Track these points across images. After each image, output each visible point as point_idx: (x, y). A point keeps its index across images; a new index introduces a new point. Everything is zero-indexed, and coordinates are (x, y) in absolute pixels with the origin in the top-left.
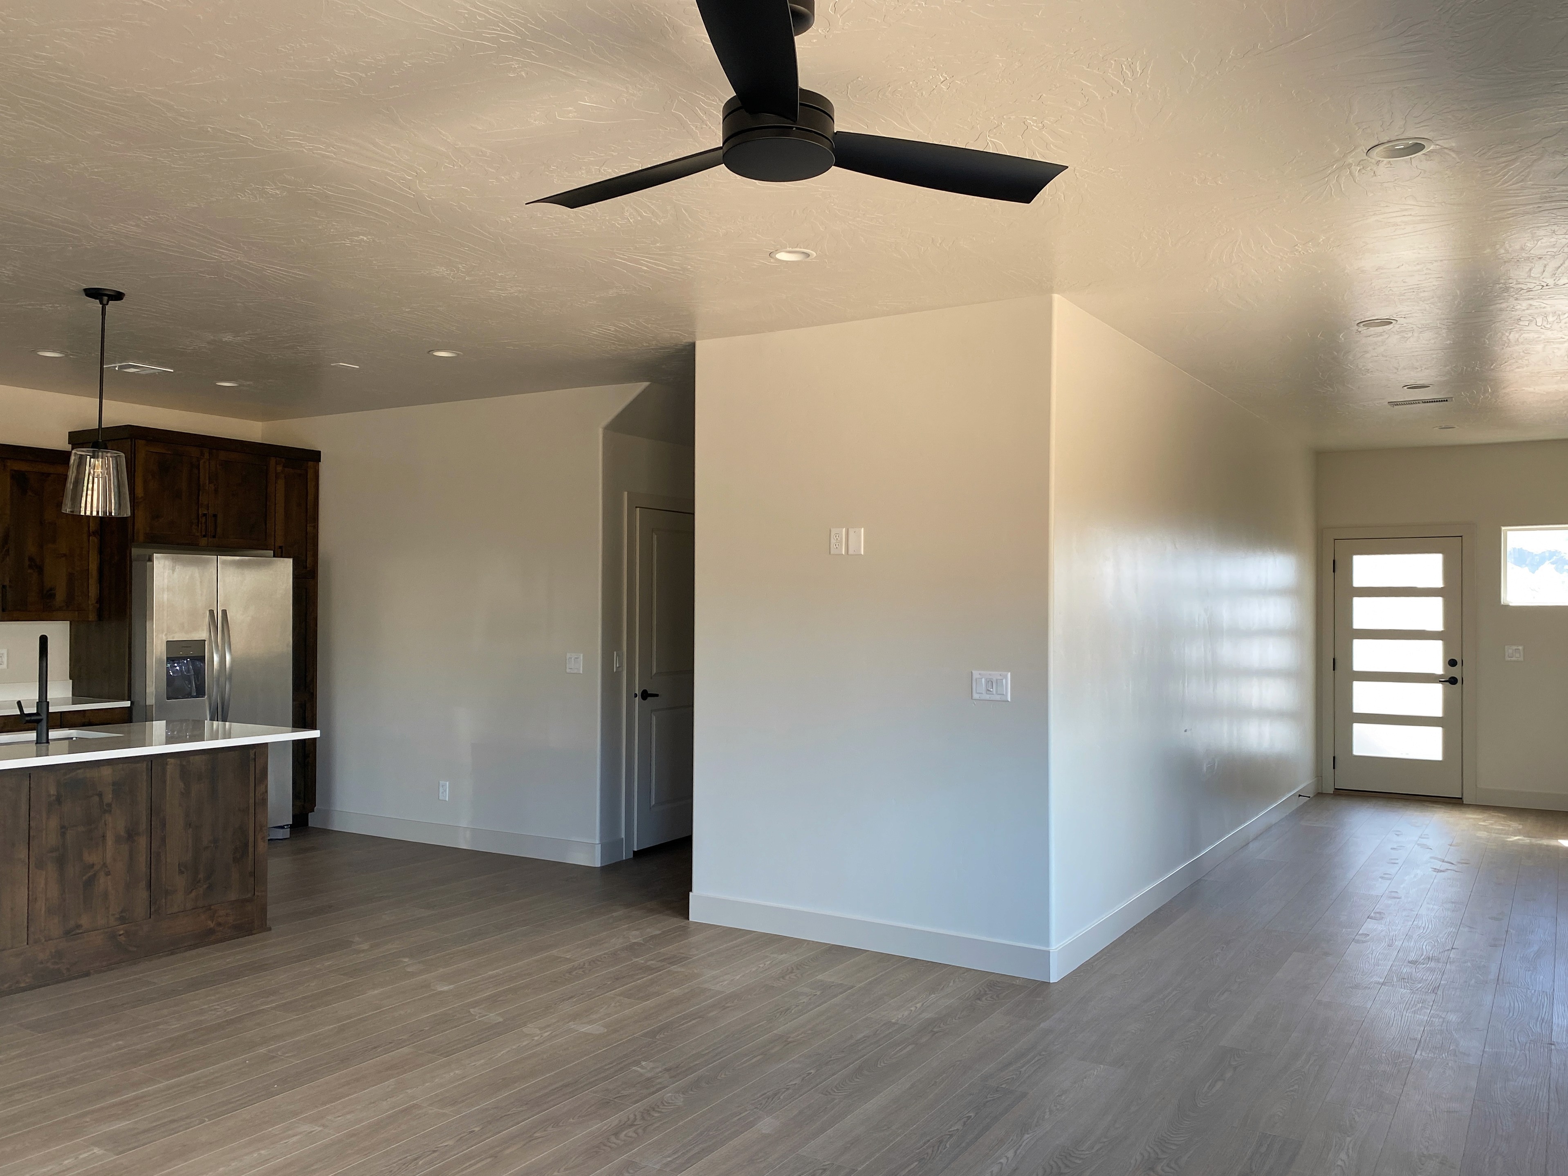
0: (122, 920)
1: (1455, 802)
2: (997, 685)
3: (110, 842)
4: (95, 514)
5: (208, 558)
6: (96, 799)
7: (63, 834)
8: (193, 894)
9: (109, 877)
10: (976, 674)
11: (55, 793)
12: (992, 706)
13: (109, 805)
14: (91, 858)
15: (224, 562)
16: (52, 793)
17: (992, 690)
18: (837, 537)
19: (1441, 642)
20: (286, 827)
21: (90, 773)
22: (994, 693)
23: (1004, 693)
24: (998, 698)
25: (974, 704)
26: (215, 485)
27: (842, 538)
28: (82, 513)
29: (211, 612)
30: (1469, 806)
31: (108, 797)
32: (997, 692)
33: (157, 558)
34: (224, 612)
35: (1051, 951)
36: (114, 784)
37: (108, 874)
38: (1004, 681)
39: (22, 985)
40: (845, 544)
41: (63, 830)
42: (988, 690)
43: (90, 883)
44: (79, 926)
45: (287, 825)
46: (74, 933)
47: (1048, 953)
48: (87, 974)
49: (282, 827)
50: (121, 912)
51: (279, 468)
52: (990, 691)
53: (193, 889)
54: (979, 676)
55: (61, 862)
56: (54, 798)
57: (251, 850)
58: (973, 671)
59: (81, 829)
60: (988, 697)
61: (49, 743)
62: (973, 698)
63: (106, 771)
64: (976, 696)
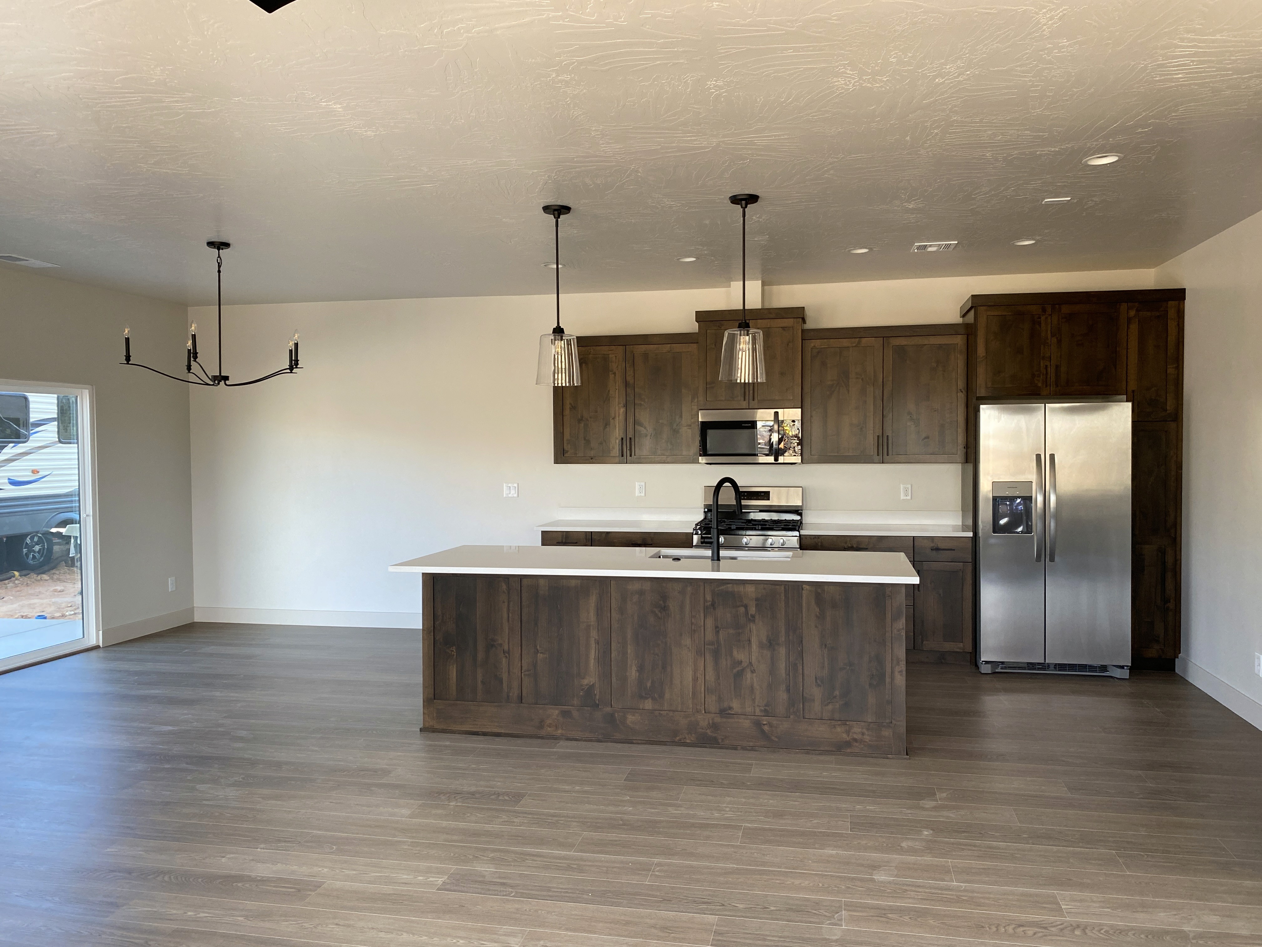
0: (766, 713)
3: (754, 646)
4: (743, 381)
5: (1036, 406)
6: (742, 609)
7: (717, 632)
8: (830, 707)
9: (755, 675)
11: (711, 600)
13: (753, 616)
14: (739, 655)
15: (1053, 410)
16: (708, 599)
20: (1125, 668)
21: (736, 588)
26: (1057, 338)
28: (738, 381)
29: (1038, 456)
31: (752, 610)
33: (983, 409)
34: (1052, 457)
36: (757, 599)
37: (753, 672)
39: (688, 741)
41: (717, 629)
43: (739, 675)
44: (730, 708)
45: (1127, 666)
46: (727, 712)
48: (735, 748)
49: (1122, 667)
50: (766, 706)
51: (1132, 313)
53: (830, 703)
55: (716, 654)
56: (710, 603)
57: (888, 680)
59: (732, 631)
61: (720, 560)
63: (750, 589)
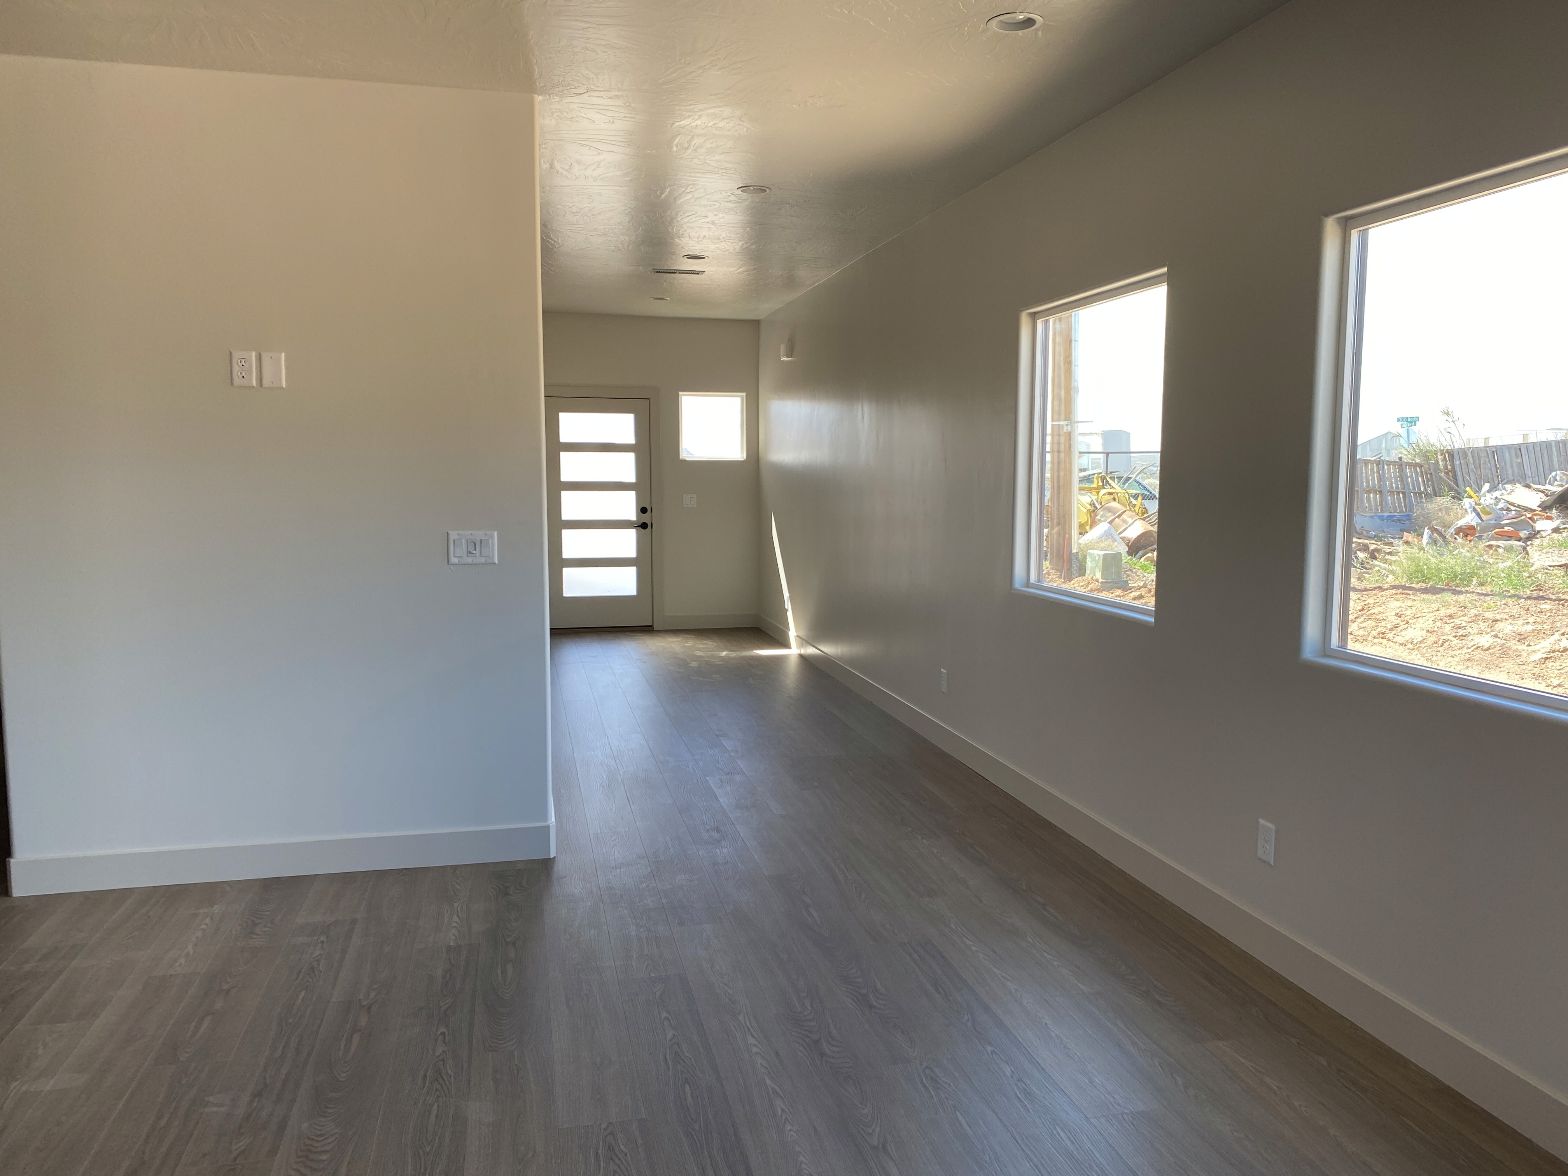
1: (647, 630)
2: (481, 546)
10: (453, 535)
12: (474, 571)
17: (475, 552)
18: (243, 363)
19: (634, 492)
22: (477, 555)
23: (491, 556)
24: (483, 560)
25: (451, 570)
27: (251, 366)
30: (659, 631)
32: (481, 554)
35: (551, 825)
38: (490, 541)
40: (257, 373)
42: (470, 552)
47: (548, 827)
52: (473, 553)
54: (456, 537)
58: (449, 532)
60: (469, 560)
62: (450, 563)
64: (454, 560)
